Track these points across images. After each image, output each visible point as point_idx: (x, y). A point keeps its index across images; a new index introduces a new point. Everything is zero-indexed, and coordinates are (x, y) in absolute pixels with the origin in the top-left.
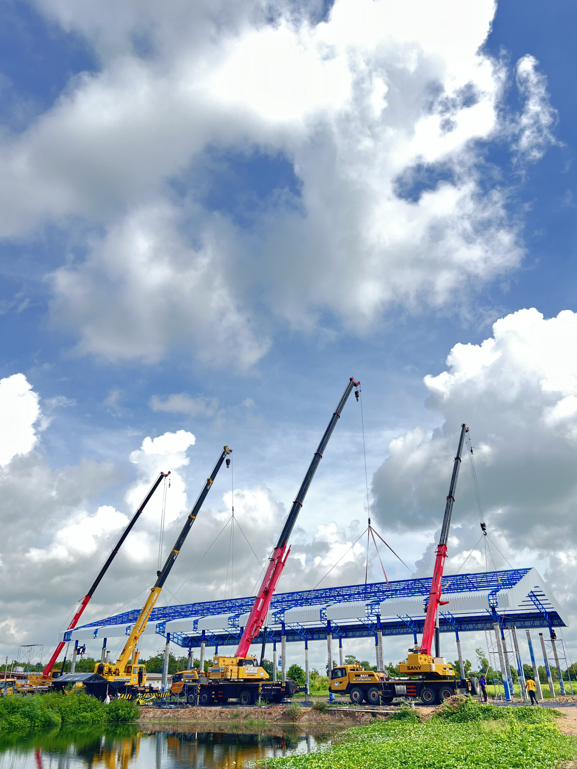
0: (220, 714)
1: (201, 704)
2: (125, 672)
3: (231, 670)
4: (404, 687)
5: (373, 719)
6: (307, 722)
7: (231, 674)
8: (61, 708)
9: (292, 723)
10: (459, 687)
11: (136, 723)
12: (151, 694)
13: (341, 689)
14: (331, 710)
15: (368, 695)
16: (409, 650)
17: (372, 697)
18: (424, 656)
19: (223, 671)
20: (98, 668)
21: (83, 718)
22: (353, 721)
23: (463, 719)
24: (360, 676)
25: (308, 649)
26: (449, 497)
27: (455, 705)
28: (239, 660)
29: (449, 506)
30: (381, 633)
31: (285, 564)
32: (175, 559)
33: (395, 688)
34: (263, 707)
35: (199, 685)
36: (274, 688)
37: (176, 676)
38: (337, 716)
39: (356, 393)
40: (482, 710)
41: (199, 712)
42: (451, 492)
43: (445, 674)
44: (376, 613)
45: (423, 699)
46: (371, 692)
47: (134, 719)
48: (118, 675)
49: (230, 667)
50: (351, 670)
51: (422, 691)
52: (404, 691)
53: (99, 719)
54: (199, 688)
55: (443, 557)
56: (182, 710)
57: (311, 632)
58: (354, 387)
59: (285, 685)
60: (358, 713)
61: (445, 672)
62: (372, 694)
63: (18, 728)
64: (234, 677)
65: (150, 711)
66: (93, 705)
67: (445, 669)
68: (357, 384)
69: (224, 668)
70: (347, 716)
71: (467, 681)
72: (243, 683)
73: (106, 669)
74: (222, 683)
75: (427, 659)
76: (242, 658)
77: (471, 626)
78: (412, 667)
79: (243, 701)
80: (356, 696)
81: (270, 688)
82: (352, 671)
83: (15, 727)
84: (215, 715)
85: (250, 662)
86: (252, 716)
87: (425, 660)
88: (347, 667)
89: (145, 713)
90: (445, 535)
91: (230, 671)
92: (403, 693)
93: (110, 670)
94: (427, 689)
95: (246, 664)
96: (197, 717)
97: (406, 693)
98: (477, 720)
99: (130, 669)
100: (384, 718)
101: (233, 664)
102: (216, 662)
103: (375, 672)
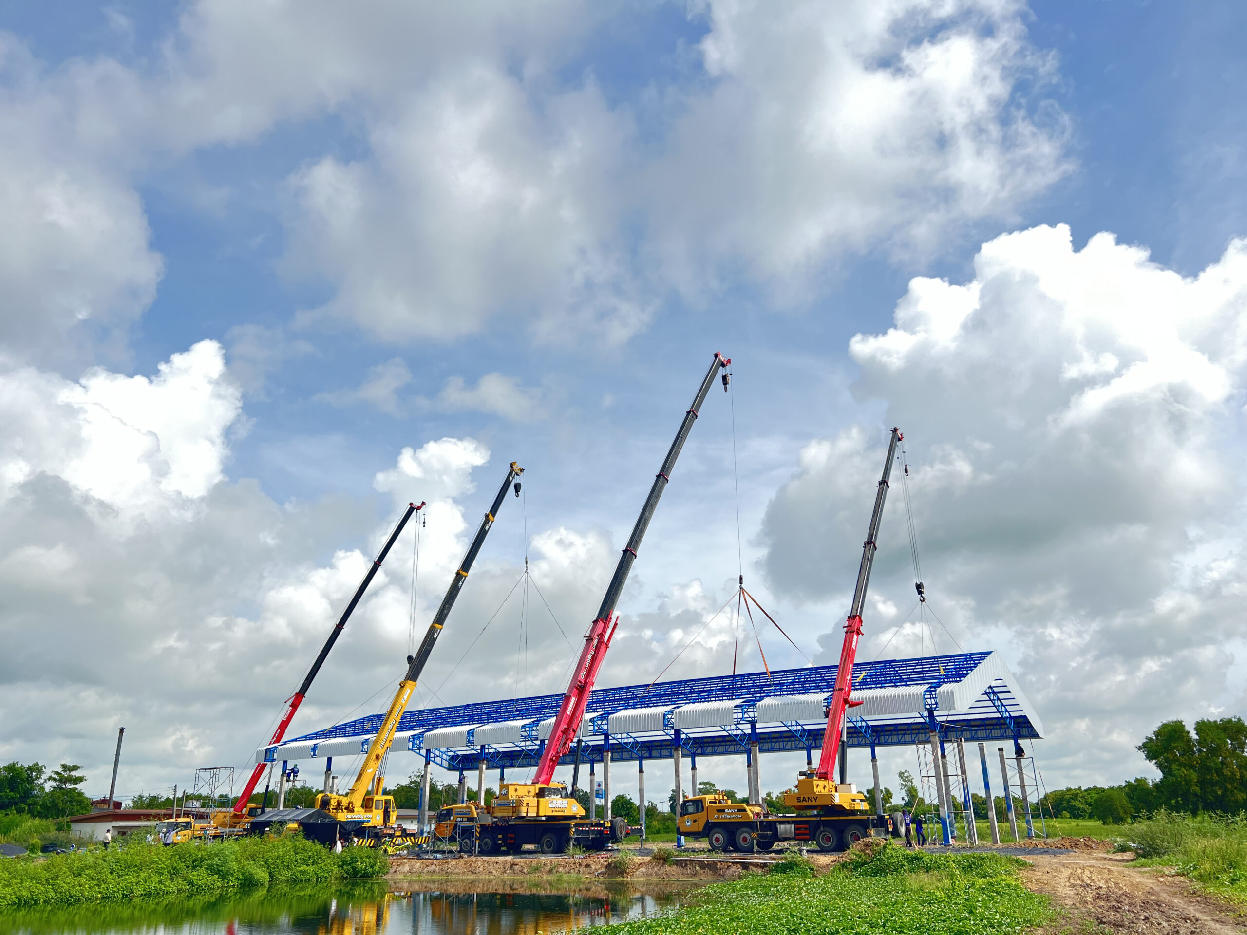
0: (511, 867)
1: (482, 853)
2: (362, 806)
3: (528, 804)
4: (791, 827)
5: (744, 872)
6: (644, 877)
7: (527, 809)
8: (267, 860)
9: (621, 879)
10: (875, 826)
11: (384, 880)
12: (404, 839)
13: (695, 830)
14: (681, 860)
15: (737, 840)
16: (800, 773)
17: (741, 842)
18: (822, 783)
19: (514, 805)
20: (321, 801)
21: (303, 875)
22: (714, 875)
23: (880, 871)
24: (725, 811)
25: (643, 772)
26: (868, 543)
27: (867, 851)
28: (540, 789)
29: (867, 558)
30: (758, 748)
31: (610, 645)
32: (436, 638)
33: (777, 829)
34: (577, 856)
35: (479, 826)
36: (593, 829)
37: (443, 812)
38: (690, 869)
39: (724, 378)
40: (908, 858)
41: (480, 864)
42: (871, 536)
43: (854, 807)
44: (750, 719)
45: (818, 844)
46: (741, 834)
47: (380, 875)
48: (352, 811)
49: (526, 800)
50: (711, 802)
51: (818, 832)
52: (791, 833)
53: (327, 875)
54: (478, 830)
55: (855, 635)
56: (454, 862)
57: (647, 747)
58: (721, 367)
59: (610, 825)
60: (721, 864)
61: (854, 804)
62: (742, 837)
63: (203, 889)
64: (532, 813)
65: (405, 863)
66: (316, 855)
67: (854, 800)
68: (725, 363)
69: (516, 800)
70: (705, 868)
71: (886, 817)
72: (546, 823)
73: (333, 803)
74: (513, 823)
75: (827, 786)
76: (544, 786)
77: (895, 738)
78: (804, 798)
79: (545, 847)
80: (717, 840)
81: (587, 829)
82: (713, 805)
83: (197, 888)
84: (504, 868)
85: (556, 791)
86: (560, 869)
87: (824, 787)
88: (705, 798)
89: (398, 865)
90: (859, 602)
91: (525, 805)
92: (789, 836)
93: (339, 803)
94: (826, 829)
95: (551, 794)
96: (477, 871)
97: (794, 836)
98: (900, 873)
99: (371, 802)
100: (760, 871)
101: (530, 795)
102: (504, 792)
103: (748, 805)
